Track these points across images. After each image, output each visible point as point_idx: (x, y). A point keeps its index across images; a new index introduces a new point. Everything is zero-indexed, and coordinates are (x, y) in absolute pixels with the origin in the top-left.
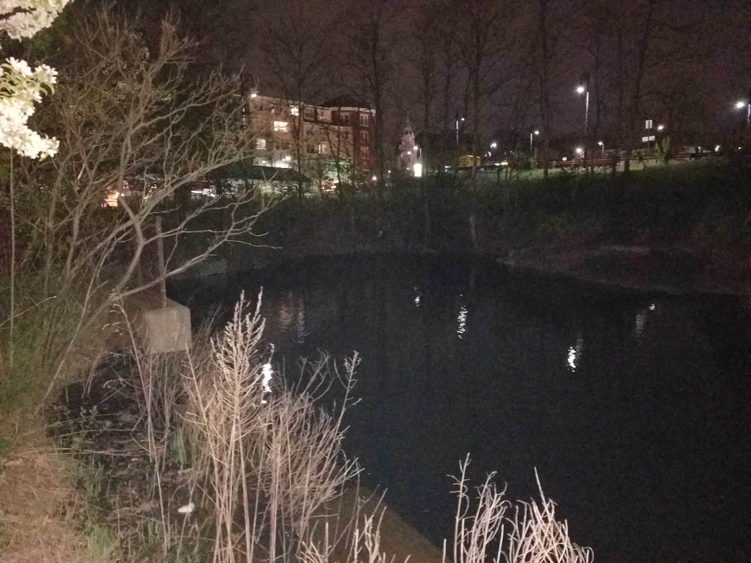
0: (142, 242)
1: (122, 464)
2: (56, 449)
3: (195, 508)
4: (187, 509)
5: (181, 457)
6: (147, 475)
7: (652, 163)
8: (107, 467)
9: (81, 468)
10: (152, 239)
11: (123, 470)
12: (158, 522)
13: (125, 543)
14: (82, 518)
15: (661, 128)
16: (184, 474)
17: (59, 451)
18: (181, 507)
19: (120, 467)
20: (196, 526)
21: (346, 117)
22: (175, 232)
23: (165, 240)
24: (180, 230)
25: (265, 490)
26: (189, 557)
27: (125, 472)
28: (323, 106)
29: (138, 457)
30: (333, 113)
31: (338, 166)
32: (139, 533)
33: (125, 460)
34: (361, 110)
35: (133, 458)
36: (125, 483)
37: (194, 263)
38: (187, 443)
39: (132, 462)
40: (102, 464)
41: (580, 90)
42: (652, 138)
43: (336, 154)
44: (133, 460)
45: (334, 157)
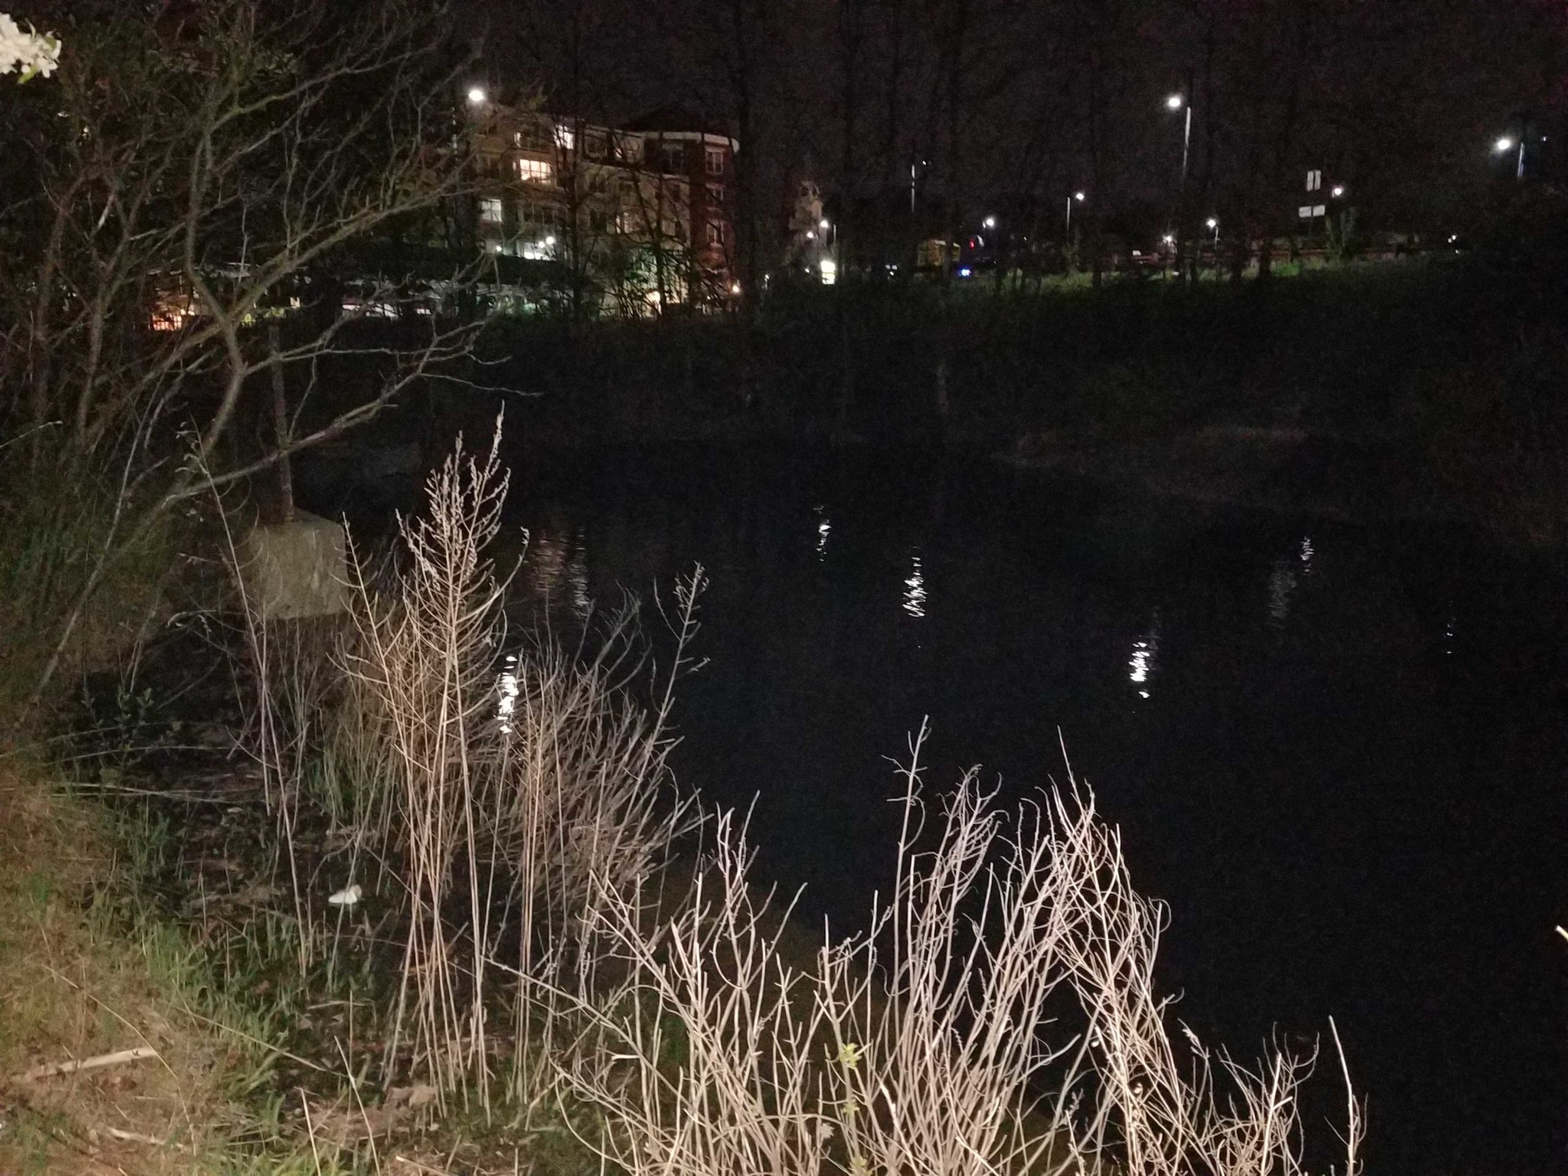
0: (240, 371)
1: (208, 817)
2: (67, 784)
3: (364, 895)
4: (349, 897)
5: (333, 806)
6: (261, 837)
7: (1316, 263)
8: (176, 822)
9: (120, 824)
10: (262, 364)
11: (211, 829)
12: (288, 920)
13: (218, 957)
14: (125, 912)
15: (1338, 191)
16: (338, 837)
17: (74, 789)
18: (334, 893)
19: (205, 822)
20: (367, 926)
21: (676, 154)
22: (311, 351)
23: (287, 367)
24: (321, 348)
25: (510, 863)
26: (351, 980)
27: (214, 833)
28: (625, 128)
29: (241, 806)
30: (648, 144)
31: (657, 251)
32: (248, 939)
33: (214, 811)
34: (709, 138)
35: (231, 806)
36: (216, 851)
37: (352, 423)
38: (345, 781)
39: (227, 814)
40: (165, 817)
41: (1174, 102)
42: (1320, 210)
43: (654, 225)
44: (230, 810)
45: (651, 231)
